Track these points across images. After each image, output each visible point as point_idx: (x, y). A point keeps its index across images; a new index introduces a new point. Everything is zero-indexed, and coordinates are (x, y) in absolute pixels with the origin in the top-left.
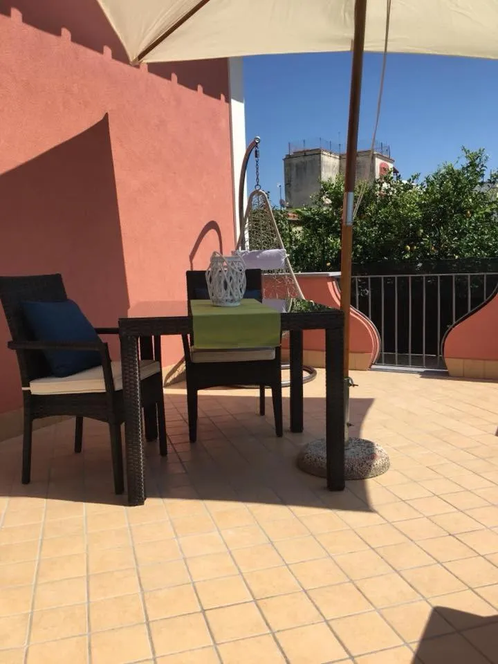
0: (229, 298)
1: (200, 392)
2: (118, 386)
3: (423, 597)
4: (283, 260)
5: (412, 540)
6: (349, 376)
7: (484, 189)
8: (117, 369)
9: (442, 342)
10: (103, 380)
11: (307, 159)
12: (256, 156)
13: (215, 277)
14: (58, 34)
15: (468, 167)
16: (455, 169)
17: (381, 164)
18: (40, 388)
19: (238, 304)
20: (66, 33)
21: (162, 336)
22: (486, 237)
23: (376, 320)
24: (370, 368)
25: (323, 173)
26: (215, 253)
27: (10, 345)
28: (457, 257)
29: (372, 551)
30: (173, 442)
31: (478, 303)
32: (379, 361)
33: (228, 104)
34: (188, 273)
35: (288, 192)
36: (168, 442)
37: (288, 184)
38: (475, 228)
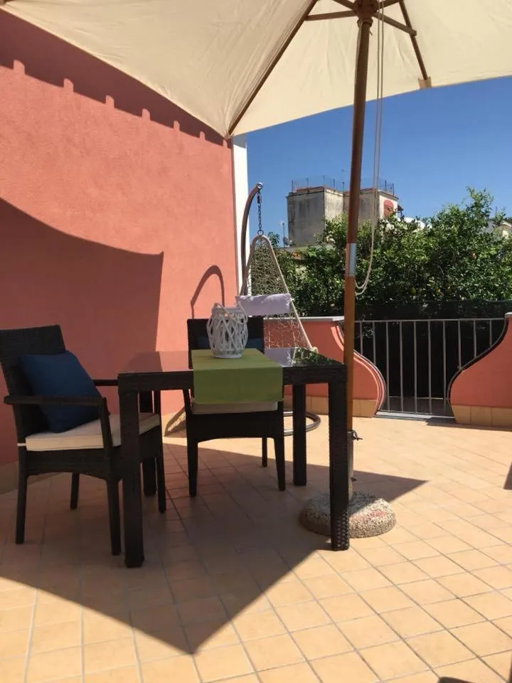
0: (231, 349)
1: (201, 445)
2: (117, 441)
3: (430, 667)
4: (288, 304)
5: (418, 605)
6: (353, 429)
7: (489, 230)
8: (115, 423)
9: (449, 389)
10: (101, 436)
11: (311, 197)
12: (259, 202)
13: (216, 328)
14: (61, 84)
15: (473, 207)
16: (461, 210)
17: (386, 202)
18: (36, 443)
19: (240, 356)
20: (68, 84)
21: (161, 391)
22: (492, 278)
23: (381, 366)
24: (376, 416)
25: (326, 211)
26: (216, 305)
27: (7, 400)
28: (463, 298)
29: (376, 616)
30: (173, 497)
31: (485, 348)
32: (384, 408)
33: (230, 150)
34: (189, 321)
35: (291, 230)
36: (167, 497)
37: (291, 222)
38: (481, 269)
